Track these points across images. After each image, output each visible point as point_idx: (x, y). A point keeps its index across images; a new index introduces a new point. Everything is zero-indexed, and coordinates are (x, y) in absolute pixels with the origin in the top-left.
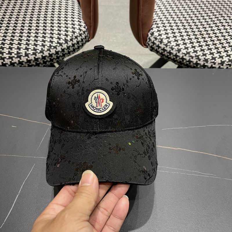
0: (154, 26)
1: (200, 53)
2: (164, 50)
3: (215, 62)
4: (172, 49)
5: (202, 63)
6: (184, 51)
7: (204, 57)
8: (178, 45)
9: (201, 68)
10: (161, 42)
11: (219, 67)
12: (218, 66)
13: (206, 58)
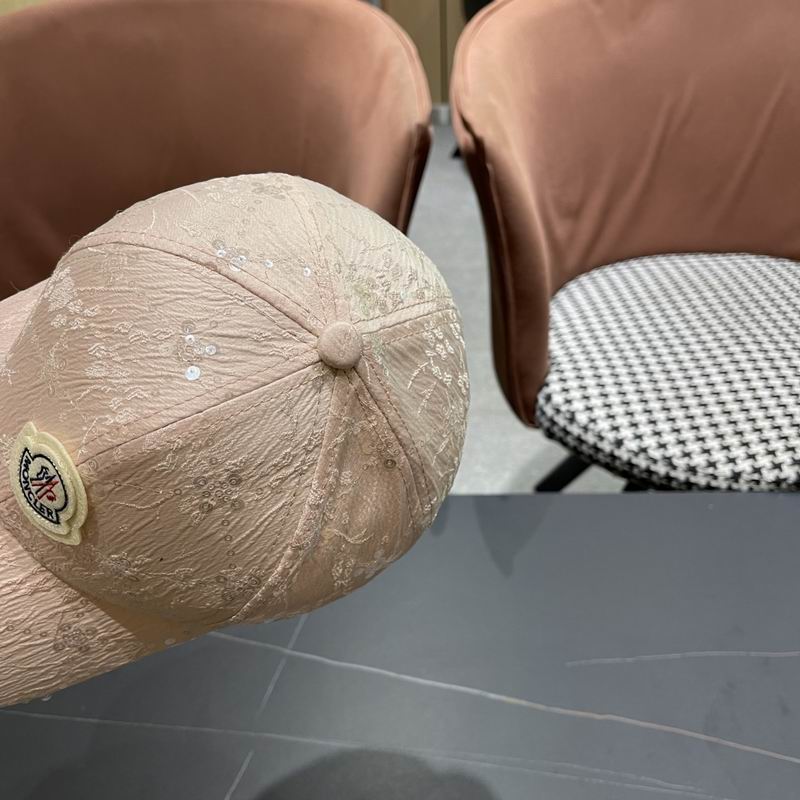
0: (553, 377)
1: (674, 451)
2: (580, 440)
3: (717, 473)
4: (601, 438)
5: (681, 475)
6: (633, 445)
7: (686, 460)
8: (616, 429)
9: (681, 490)
10: (572, 420)
11: (730, 489)
12: (724, 485)
13: (693, 463)
